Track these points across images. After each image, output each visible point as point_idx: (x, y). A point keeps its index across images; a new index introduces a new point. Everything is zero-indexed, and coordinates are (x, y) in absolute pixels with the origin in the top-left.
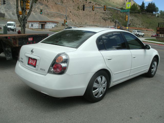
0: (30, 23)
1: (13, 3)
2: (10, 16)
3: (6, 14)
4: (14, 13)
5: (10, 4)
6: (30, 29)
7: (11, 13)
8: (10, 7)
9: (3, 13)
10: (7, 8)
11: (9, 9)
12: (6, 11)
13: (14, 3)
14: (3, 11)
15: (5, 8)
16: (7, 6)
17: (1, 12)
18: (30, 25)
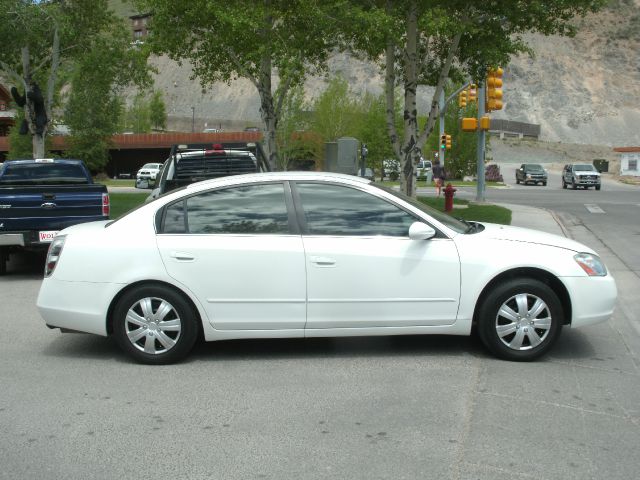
0: (623, 154)
1: (574, 83)
2: (560, 132)
3: (545, 127)
4: (576, 119)
5: (561, 87)
6: (624, 180)
7: (564, 121)
8: (561, 100)
9: (535, 122)
10: (553, 105)
11: (557, 108)
12: (547, 115)
13: (577, 82)
14: (537, 118)
15: (544, 104)
16: (551, 97)
17: (530, 119)
18: (624, 164)
